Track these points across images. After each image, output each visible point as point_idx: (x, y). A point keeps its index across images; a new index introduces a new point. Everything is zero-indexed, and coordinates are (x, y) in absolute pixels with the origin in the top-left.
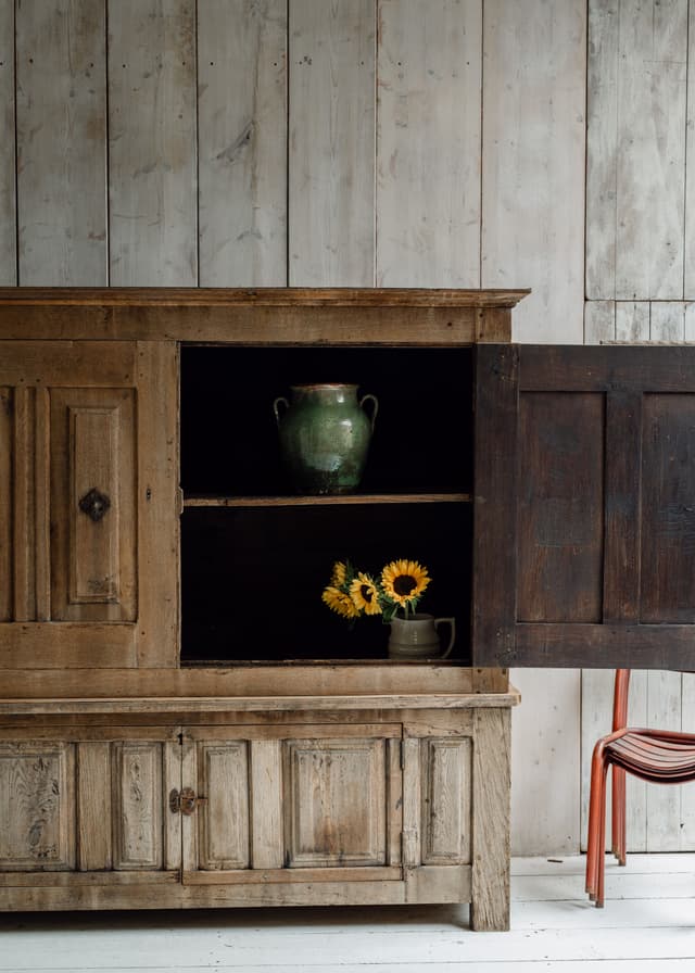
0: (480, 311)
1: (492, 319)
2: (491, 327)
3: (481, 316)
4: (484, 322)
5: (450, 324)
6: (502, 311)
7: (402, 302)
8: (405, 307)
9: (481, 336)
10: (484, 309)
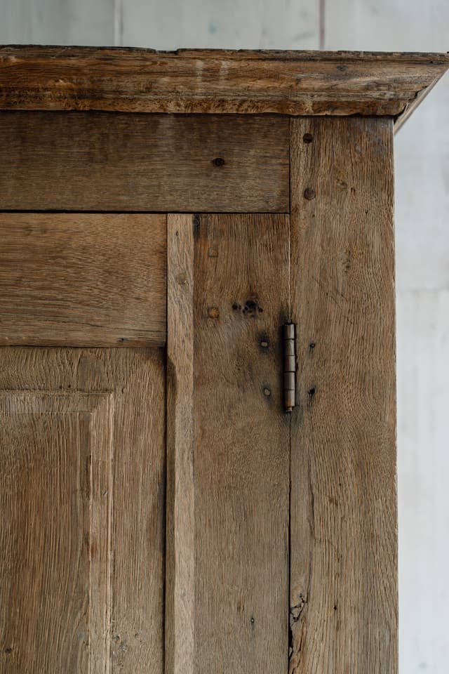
0: (304, 127)
1: (338, 147)
2: (335, 170)
3: (308, 139)
4: (315, 156)
5: (219, 163)
6: (365, 127)
7: (81, 95)
8: (91, 113)
9: (308, 194)
10: (315, 120)
